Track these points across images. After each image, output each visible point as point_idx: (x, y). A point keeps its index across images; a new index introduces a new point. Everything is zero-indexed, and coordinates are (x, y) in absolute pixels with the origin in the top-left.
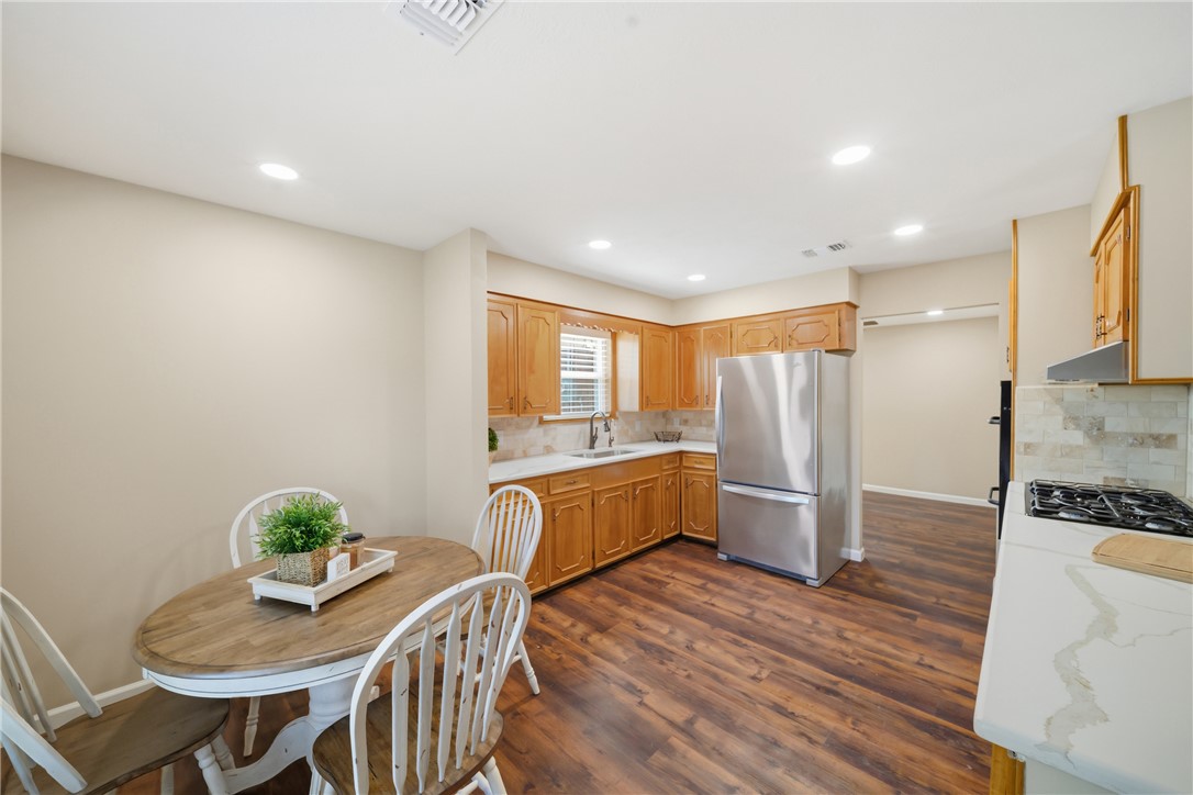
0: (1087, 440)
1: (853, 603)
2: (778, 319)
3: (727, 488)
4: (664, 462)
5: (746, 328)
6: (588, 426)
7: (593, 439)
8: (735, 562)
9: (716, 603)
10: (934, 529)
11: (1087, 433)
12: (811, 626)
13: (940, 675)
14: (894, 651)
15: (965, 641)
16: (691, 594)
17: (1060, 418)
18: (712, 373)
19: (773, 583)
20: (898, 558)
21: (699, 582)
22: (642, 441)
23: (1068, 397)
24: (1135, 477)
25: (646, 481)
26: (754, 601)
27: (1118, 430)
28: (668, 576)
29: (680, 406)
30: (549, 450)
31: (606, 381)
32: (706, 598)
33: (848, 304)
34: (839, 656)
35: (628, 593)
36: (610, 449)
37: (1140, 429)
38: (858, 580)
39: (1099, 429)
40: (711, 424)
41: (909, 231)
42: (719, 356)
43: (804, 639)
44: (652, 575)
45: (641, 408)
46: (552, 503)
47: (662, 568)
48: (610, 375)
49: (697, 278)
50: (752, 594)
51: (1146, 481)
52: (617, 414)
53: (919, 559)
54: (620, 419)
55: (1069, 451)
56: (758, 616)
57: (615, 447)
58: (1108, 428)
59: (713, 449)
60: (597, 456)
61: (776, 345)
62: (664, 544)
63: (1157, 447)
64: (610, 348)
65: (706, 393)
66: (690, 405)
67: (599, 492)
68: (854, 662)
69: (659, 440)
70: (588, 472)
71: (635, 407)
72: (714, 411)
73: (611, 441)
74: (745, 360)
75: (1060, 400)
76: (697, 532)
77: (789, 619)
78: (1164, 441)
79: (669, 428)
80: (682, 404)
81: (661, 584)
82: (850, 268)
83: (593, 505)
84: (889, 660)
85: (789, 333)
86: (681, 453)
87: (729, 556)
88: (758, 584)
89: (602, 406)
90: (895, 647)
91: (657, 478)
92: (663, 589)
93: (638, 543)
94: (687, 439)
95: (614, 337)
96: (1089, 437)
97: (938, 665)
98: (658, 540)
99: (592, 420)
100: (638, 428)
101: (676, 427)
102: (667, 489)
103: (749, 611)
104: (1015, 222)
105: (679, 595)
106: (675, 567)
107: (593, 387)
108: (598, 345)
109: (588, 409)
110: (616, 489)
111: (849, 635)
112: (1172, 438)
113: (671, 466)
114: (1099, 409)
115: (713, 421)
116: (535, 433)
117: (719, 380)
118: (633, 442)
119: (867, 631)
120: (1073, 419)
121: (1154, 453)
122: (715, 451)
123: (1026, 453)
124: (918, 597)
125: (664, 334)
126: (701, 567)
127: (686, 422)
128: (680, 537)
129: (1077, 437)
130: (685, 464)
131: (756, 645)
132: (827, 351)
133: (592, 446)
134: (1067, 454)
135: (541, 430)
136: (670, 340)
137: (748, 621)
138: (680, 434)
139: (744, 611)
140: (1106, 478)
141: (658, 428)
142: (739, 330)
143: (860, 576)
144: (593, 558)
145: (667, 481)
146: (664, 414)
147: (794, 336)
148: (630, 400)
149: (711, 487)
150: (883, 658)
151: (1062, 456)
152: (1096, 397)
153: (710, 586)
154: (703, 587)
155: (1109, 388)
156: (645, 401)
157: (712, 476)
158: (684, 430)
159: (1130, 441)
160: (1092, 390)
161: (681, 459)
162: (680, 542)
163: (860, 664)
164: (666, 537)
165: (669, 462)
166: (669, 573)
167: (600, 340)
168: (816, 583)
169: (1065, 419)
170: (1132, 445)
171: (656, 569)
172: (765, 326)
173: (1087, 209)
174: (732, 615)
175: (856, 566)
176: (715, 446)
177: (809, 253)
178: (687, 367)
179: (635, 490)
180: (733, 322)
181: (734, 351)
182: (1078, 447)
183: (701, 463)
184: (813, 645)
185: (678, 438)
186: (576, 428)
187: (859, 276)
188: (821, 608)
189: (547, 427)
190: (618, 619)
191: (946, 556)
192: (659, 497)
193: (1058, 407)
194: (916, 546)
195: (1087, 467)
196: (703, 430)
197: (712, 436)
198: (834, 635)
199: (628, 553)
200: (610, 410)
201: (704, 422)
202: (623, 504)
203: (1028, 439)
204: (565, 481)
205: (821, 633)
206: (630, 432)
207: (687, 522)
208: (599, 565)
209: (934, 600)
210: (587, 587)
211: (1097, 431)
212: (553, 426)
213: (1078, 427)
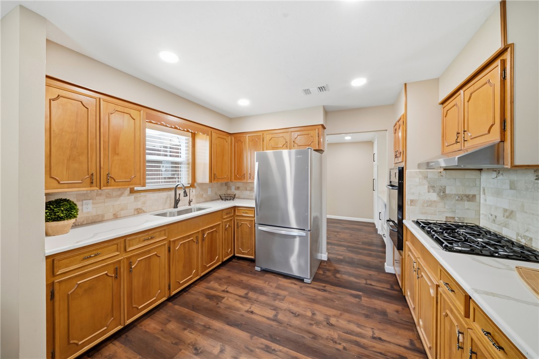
0: (439, 198)
1: (330, 292)
2: (288, 132)
3: (261, 228)
4: (224, 213)
5: (271, 136)
6: (173, 192)
7: (177, 202)
8: (265, 271)
9: (255, 311)
10: (351, 236)
11: (438, 195)
12: (312, 319)
13: (387, 345)
14: (358, 330)
15: (388, 311)
16: (238, 305)
17: (427, 187)
18: (252, 162)
19: (286, 284)
20: (341, 255)
21: (242, 292)
22: (212, 200)
23: (430, 176)
24: (459, 216)
25: (212, 228)
26: (277, 303)
27: (451, 193)
28: (223, 291)
29: (235, 179)
30: (139, 211)
31: (188, 164)
32: (247, 307)
33: (322, 125)
34: (331, 344)
35: (194, 313)
36: (189, 207)
37: (461, 192)
38: (328, 274)
39: (443, 192)
40: (252, 190)
41: (359, 82)
42: (256, 151)
43: (309, 332)
44: (213, 292)
45: (211, 181)
46: (128, 258)
47: (220, 285)
48: (190, 161)
49: (244, 103)
50: (276, 296)
51: (464, 218)
52: (195, 184)
53: (350, 255)
54: (198, 187)
55: (431, 204)
56: (280, 317)
57: (193, 206)
58: (447, 192)
59: (252, 204)
60: (180, 213)
61: (286, 146)
62: (224, 264)
63: (468, 201)
64: (190, 143)
65: (249, 172)
66: (240, 179)
67: (174, 241)
68: (340, 347)
69: (222, 200)
70: (165, 228)
71: (207, 180)
72: (253, 183)
73: (190, 202)
74: (270, 153)
75: (426, 177)
76: (243, 254)
77: (299, 315)
78: (471, 198)
79: (229, 192)
80: (236, 178)
81: (218, 299)
82: (323, 106)
83: (169, 251)
84: (358, 339)
85: (293, 140)
86: (235, 208)
87: (261, 268)
88: (278, 287)
89: (184, 179)
90: (359, 326)
91: (219, 224)
92: (220, 305)
93: (205, 268)
94: (239, 198)
95: (194, 136)
96: (439, 196)
97: (384, 337)
98: (220, 263)
99: (176, 189)
100: (209, 192)
101: (233, 191)
102: (226, 229)
103: (274, 313)
104: (406, 84)
105: (229, 308)
106: (230, 282)
107: (178, 167)
108: (182, 141)
109: (173, 182)
110: (189, 236)
111: (333, 321)
112: (474, 196)
113: (229, 216)
114: (444, 182)
115: (253, 188)
116: (127, 201)
117: (257, 164)
118: (206, 201)
119: (341, 314)
120: (432, 187)
121: (467, 204)
122: (254, 205)
123: (411, 205)
124: (356, 280)
125: (225, 137)
126: (244, 278)
127: (238, 188)
128: (234, 257)
129: (434, 196)
130: (237, 214)
131: (281, 348)
132: (314, 150)
133: (176, 206)
134: (430, 205)
135: (132, 197)
136: (229, 141)
137: (274, 323)
138: (235, 195)
139: (270, 314)
140: (446, 217)
141: (223, 192)
142: (267, 137)
143: (328, 270)
144: (169, 289)
145: (226, 225)
146: (226, 184)
147: (296, 142)
148: (203, 176)
149: (251, 227)
150: (354, 338)
151: (427, 206)
152: (442, 176)
153: (252, 295)
154: (246, 297)
155: (448, 171)
156: (213, 177)
157: (252, 221)
158: (237, 192)
159: (457, 198)
160: (440, 172)
161: (235, 211)
162: (234, 260)
163: (344, 348)
164: (225, 259)
165: (227, 214)
166: (224, 287)
167: (184, 138)
168: (309, 281)
169: (428, 187)
170: (457, 200)
171: (216, 285)
172: (281, 135)
173: (436, 82)
174: (264, 320)
175: (325, 264)
176: (254, 202)
177: (307, 92)
178: (238, 157)
179: (204, 235)
180: (265, 133)
181: (265, 148)
182: (435, 201)
183: (246, 213)
184: (315, 337)
185: (233, 197)
186: (164, 194)
187: (328, 112)
188: (314, 300)
189: (138, 195)
190: (181, 347)
191: (361, 251)
192: (220, 236)
193: (426, 181)
194: (348, 247)
195: (439, 212)
196: (248, 193)
197: (252, 196)
198: (325, 323)
199: (198, 277)
200: (190, 182)
201: (248, 188)
202: (194, 246)
203: (412, 198)
204: (143, 238)
205: (318, 323)
206: (205, 196)
207: (238, 248)
208: (174, 293)
209: (364, 282)
210: (162, 315)
211: (443, 194)
212: (142, 194)
213: (434, 191)
